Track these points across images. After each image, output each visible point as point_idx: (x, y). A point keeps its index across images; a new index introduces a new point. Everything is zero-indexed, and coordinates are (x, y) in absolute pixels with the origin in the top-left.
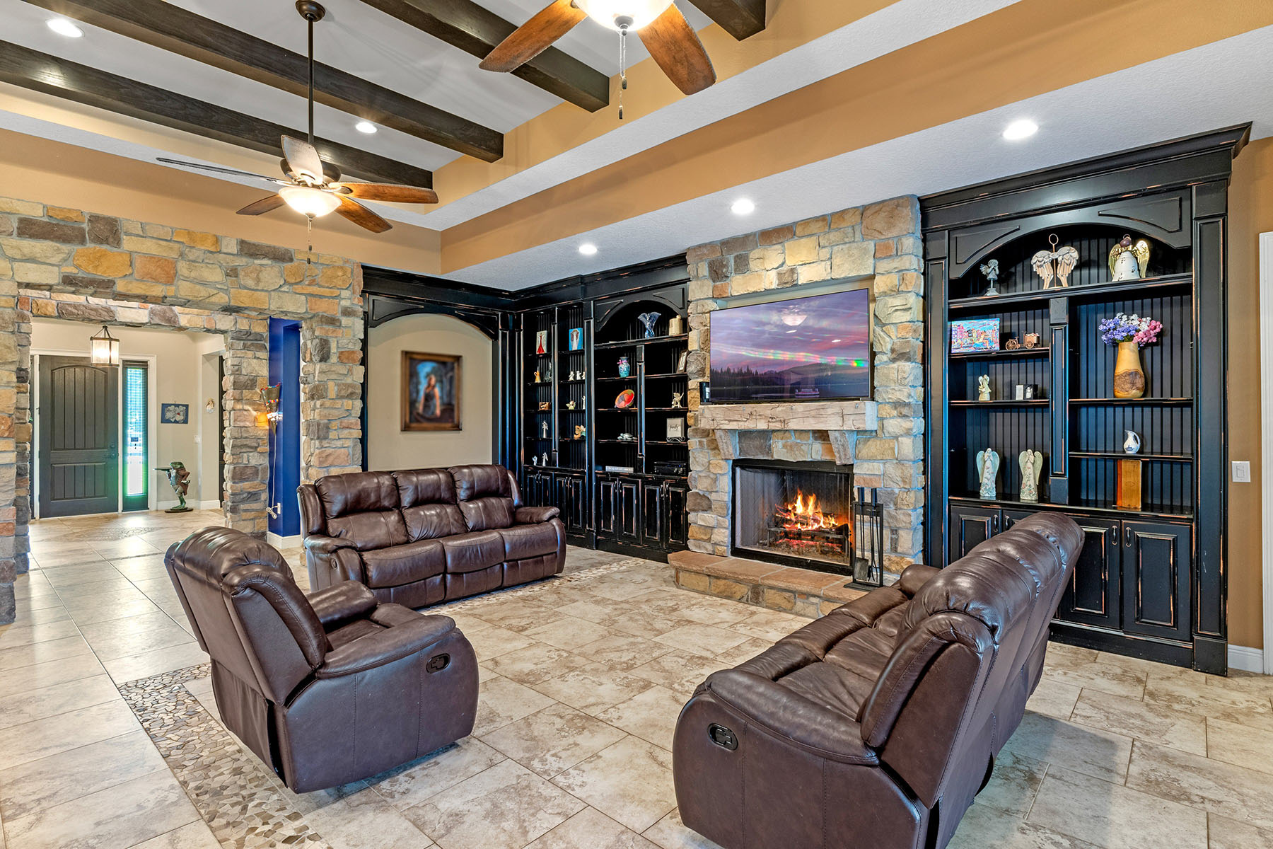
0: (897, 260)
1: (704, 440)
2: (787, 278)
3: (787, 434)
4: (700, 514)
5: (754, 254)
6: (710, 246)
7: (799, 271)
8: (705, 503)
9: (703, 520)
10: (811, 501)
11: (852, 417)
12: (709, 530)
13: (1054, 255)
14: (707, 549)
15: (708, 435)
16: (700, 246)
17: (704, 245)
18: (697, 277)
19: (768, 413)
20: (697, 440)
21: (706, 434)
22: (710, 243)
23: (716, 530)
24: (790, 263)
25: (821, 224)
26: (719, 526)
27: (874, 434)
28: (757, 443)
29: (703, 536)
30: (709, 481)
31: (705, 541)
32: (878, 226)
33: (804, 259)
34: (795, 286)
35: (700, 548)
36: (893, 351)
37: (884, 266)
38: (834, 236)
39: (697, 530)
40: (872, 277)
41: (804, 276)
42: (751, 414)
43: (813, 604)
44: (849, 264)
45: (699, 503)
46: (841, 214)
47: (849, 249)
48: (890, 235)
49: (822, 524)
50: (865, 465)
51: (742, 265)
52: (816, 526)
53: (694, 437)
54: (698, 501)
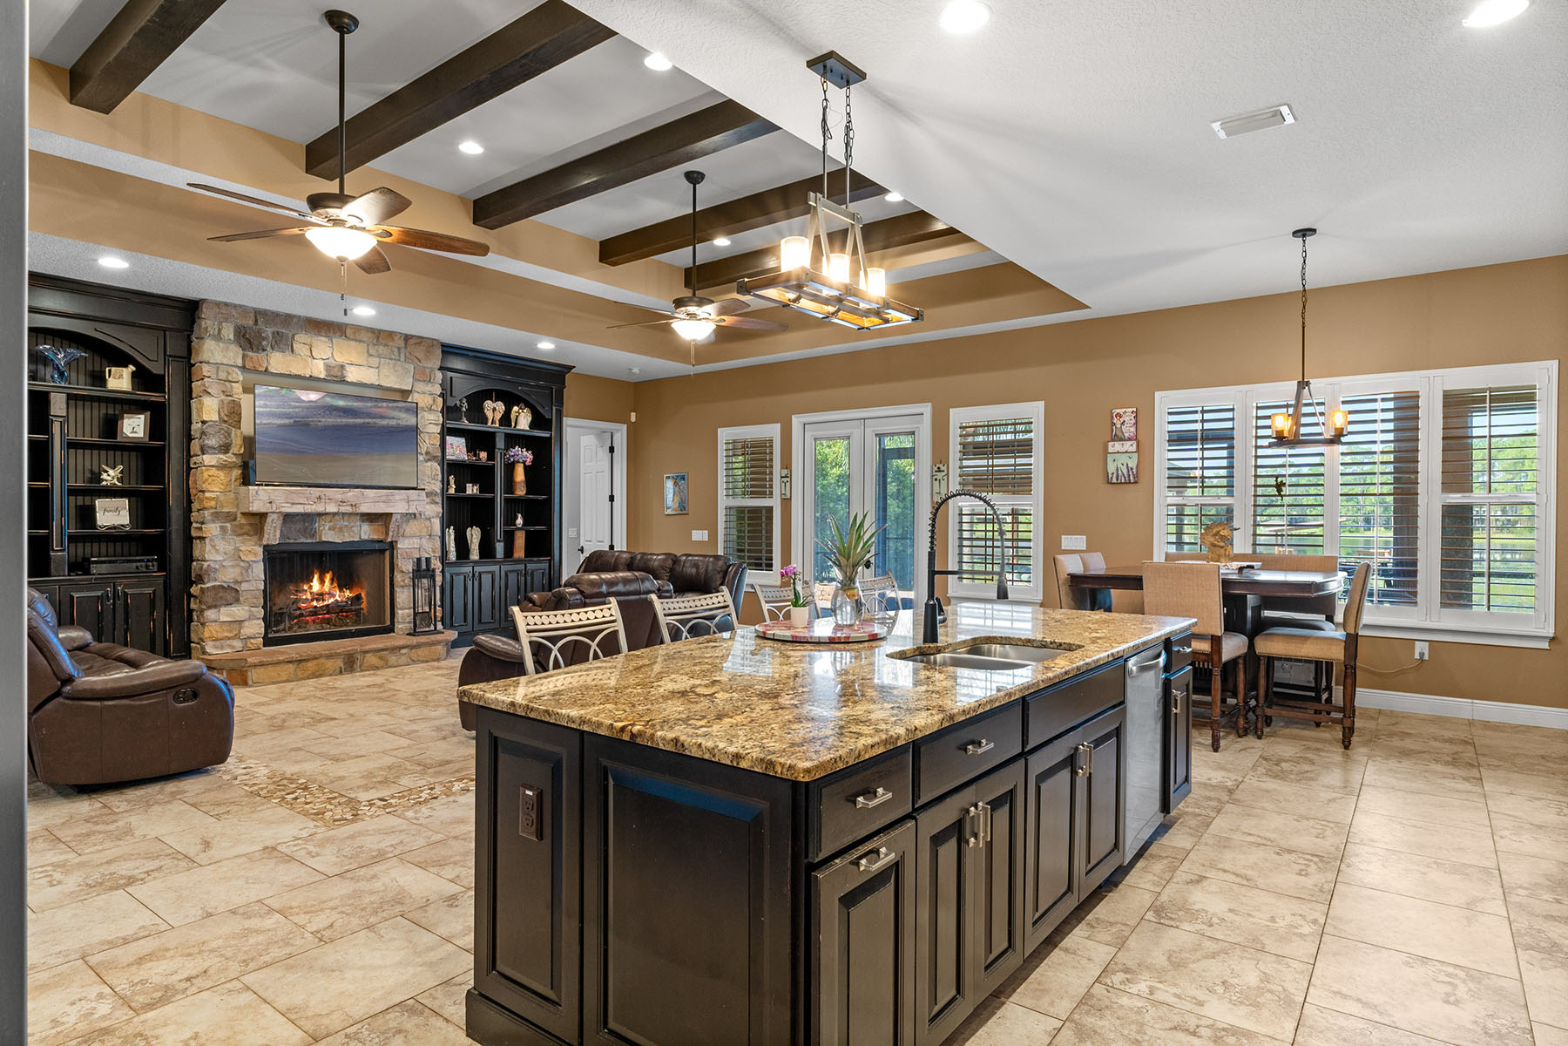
0: (430, 385)
1: (228, 525)
2: (335, 372)
3: (336, 517)
4: (223, 609)
5: (301, 337)
6: (242, 309)
7: (348, 369)
8: (229, 597)
9: (228, 615)
10: (328, 577)
11: (416, 503)
12: (236, 626)
13: (495, 405)
14: (233, 647)
15: (235, 519)
16: (226, 304)
17: (235, 306)
18: (218, 337)
19: (339, 497)
20: (217, 525)
21: (232, 518)
22: (240, 306)
23: (247, 623)
24: (340, 358)
25: (370, 335)
26: (252, 617)
27: (413, 516)
28: (299, 526)
29: (226, 634)
30: (238, 570)
31: (229, 638)
32: (420, 356)
33: (354, 361)
34: (343, 381)
35: (222, 648)
36: (427, 453)
37: (420, 387)
38: (381, 349)
39: (218, 628)
40: (411, 391)
41: (353, 375)
42: (320, 498)
43: (403, 654)
44: (391, 376)
45: (221, 598)
46: (391, 334)
47: (395, 365)
48: (425, 365)
49: (337, 597)
50: (407, 541)
51: (283, 342)
52: (332, 600)
53: (213, 521)
54: (221, 594)
